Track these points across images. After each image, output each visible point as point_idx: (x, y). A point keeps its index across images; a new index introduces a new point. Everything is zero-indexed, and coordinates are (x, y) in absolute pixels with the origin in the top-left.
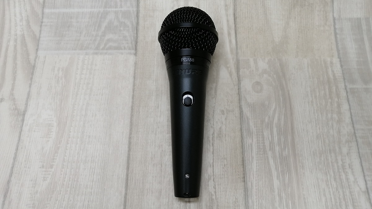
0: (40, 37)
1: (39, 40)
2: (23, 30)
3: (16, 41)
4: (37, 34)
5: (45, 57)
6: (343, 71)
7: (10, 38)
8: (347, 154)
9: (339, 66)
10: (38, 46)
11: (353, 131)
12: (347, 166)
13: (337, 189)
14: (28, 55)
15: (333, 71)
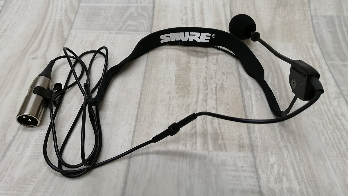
0: (74, 21)
1: (73, 24)
2: (61, 17)
3: (54, 23)
4: (72, 20)
5: (76, 34)
6: (322, 52)
7: (50, 21)
8: (338, 106)
9: (318, 49)
10: (72, 27)
11: (339, 91)
12: (340, 115)
13: (334, 131)
14: (63, 32)
15: (314, 52)
